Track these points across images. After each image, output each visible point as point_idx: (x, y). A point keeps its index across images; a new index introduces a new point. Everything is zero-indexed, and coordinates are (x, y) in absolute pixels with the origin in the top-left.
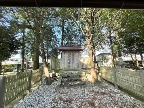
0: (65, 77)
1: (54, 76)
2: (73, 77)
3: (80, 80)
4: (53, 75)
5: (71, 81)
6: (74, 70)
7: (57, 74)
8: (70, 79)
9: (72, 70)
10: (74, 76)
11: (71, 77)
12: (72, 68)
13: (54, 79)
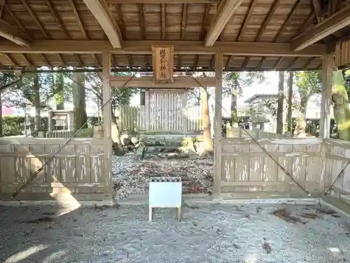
0: (151, 145)
1: (128, 142)
2: (167, 145)
3: (179, 152)
4: (125, 140)
5: (162, 151)
6: (170, 133)
7: (134, 140)
8: (160, 148)
9: (166, 133)
10: (169, 144)
11: (163, 145)
12: (166, 129)
13: (128, 148)
